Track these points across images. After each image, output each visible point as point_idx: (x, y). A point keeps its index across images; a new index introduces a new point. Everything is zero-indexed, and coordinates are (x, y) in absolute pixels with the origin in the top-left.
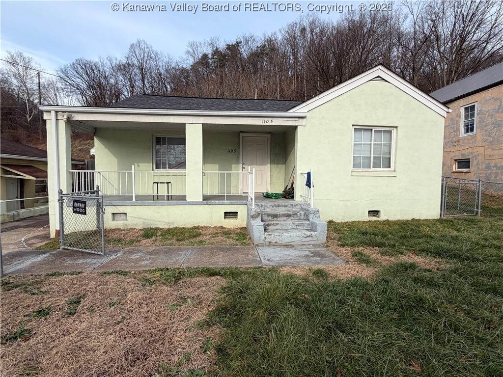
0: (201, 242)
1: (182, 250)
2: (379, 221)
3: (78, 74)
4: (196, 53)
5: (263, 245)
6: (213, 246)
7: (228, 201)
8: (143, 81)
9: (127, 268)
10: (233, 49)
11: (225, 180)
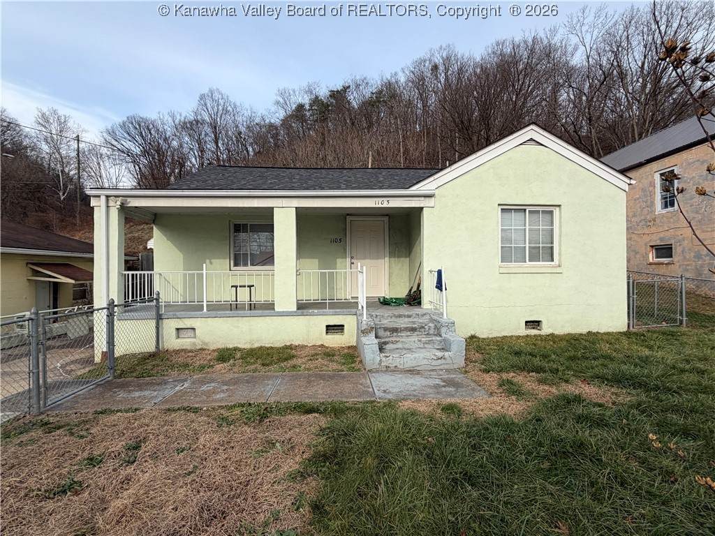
0: (294, 367)
1: (269, 378)
2: (540, 335)
3: (130, 136)
4: (288, 103)
5: (377, 371)
6: (311, 372)
7: (331, 310)
8: (217, 143)
9: (197, 403)
10: (339, 96)
11: (327, 282)
